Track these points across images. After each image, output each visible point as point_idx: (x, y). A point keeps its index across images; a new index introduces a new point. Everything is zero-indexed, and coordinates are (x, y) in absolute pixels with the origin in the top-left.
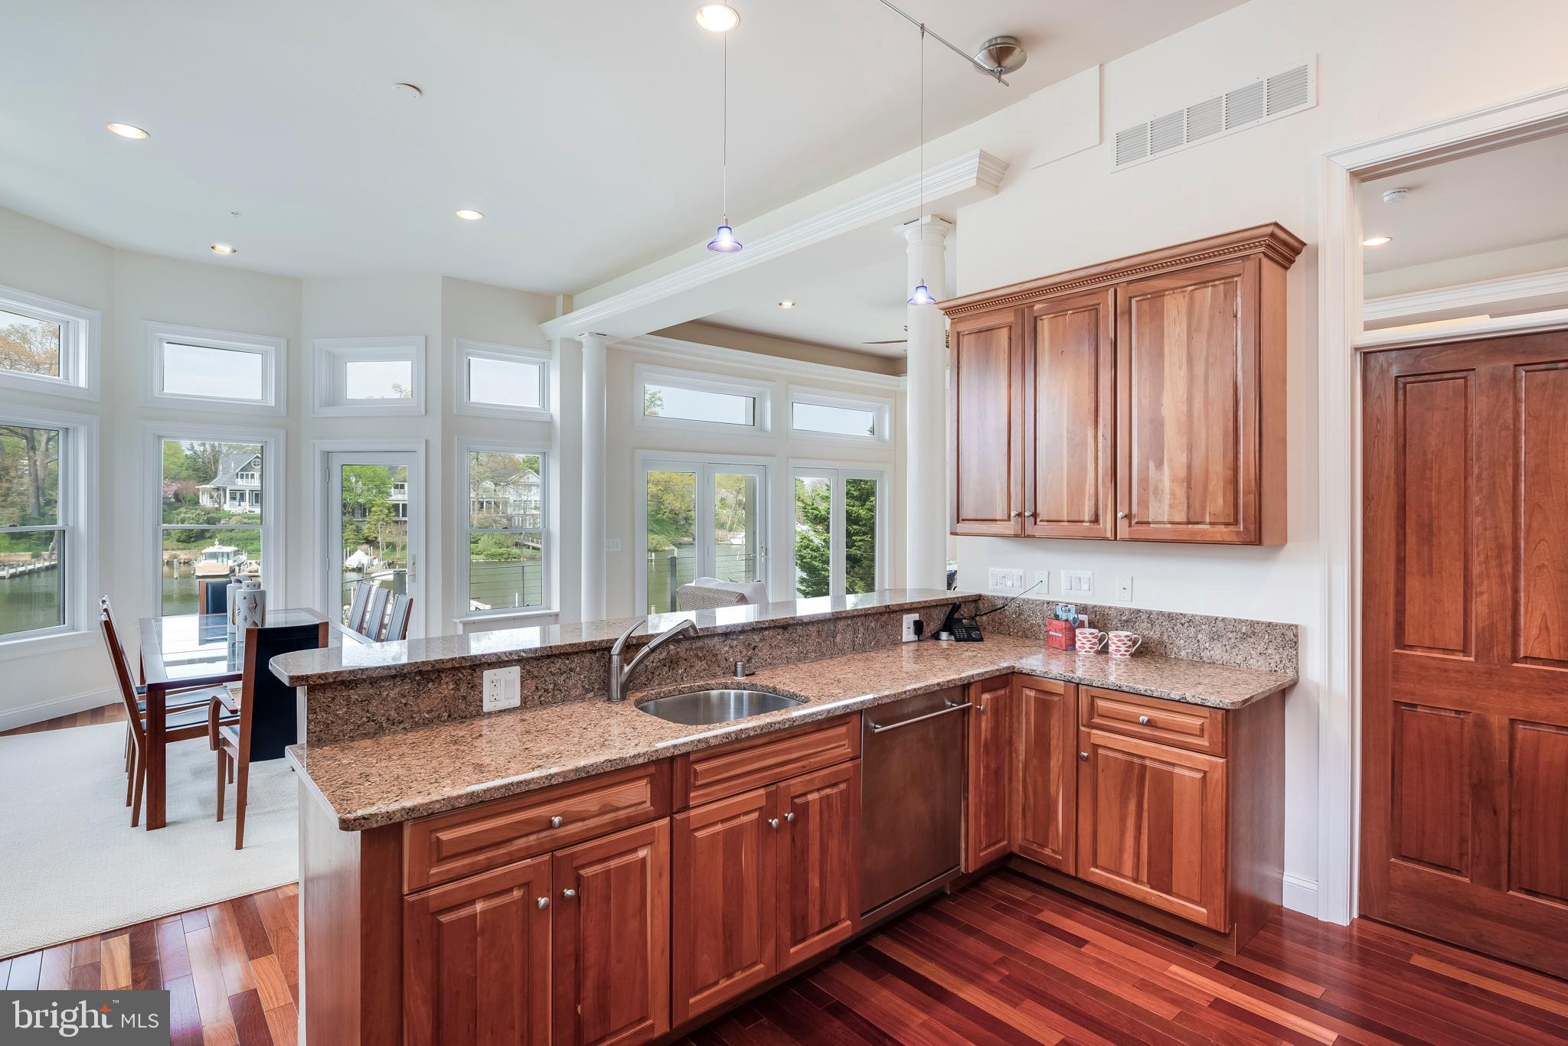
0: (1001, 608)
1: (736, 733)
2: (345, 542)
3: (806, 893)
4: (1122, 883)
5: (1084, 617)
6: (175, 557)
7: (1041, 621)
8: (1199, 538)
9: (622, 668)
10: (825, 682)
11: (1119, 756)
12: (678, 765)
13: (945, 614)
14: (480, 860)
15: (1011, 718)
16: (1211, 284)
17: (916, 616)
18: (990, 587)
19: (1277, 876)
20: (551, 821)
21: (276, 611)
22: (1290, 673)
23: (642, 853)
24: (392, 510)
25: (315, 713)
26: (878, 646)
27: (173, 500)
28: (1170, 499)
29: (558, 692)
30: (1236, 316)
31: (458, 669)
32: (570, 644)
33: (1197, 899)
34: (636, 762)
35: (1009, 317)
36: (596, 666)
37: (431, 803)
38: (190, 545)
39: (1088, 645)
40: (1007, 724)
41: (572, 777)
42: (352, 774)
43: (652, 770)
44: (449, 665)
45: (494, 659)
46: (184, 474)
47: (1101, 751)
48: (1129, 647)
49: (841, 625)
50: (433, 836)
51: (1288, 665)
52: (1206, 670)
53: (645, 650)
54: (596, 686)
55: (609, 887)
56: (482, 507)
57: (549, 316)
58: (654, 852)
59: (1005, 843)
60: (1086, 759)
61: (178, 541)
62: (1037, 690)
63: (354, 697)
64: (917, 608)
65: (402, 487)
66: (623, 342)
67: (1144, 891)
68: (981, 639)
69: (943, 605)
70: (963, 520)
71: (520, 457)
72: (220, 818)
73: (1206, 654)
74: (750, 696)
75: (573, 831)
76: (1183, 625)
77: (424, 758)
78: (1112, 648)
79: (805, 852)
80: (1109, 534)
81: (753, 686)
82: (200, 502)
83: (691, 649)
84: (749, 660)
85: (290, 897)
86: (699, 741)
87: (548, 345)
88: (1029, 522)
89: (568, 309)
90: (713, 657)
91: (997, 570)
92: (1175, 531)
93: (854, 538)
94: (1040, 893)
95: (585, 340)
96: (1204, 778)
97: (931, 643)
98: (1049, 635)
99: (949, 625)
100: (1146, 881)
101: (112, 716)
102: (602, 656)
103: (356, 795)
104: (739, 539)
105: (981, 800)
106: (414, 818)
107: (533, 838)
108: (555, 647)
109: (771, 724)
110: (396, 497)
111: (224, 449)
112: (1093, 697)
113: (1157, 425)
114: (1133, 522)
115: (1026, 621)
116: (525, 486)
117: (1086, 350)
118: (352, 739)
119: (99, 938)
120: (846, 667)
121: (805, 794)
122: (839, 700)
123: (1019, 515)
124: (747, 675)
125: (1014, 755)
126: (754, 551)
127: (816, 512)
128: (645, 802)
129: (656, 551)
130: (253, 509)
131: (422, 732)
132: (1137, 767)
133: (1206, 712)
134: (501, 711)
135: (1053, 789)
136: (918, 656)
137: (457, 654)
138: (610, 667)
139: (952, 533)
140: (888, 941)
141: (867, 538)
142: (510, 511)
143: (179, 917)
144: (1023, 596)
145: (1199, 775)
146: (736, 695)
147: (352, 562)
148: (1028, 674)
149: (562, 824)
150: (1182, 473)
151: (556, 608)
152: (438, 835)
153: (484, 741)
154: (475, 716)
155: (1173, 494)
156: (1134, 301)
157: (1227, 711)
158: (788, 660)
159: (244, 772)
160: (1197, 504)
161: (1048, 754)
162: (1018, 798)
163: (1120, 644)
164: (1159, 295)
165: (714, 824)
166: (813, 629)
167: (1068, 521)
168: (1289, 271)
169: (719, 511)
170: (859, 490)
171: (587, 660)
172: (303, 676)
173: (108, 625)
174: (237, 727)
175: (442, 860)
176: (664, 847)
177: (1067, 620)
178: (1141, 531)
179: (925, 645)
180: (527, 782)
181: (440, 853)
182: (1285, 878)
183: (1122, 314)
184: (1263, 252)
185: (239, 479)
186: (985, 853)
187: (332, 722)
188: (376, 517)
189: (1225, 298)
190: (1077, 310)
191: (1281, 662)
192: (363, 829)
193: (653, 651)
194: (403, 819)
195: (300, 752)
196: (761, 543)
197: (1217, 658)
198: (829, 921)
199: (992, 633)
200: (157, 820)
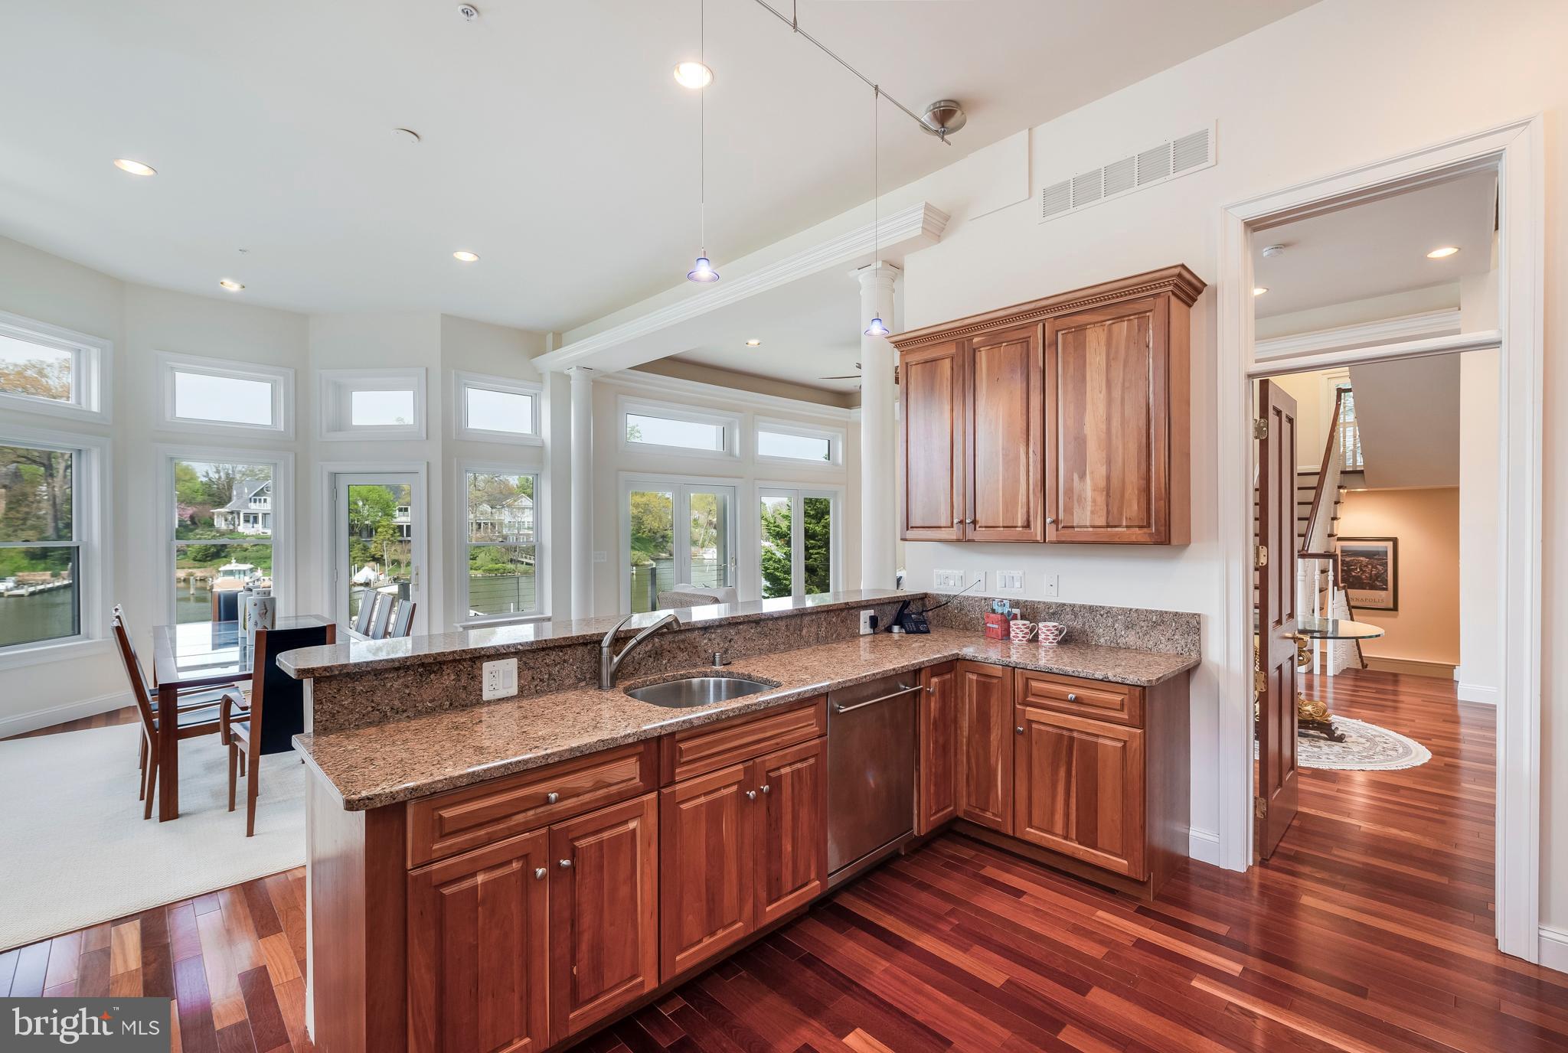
0: (944, 604)
1: (717, 714)
2: (352, 560)
3: (780, 857)
4: (1054, 841)
5: (1016, 611)
6: (192, 574)
7: (979, 616)
8: (1117, 540)
9: (611, 659)
10: (794, 669)
11: (1050, 729)
12: (665, 742)
13: (896, 611)
14: (480, 836)
15: (956, 698)
16: (1126, 318)
17: (871, 612)
18: (935, 586)
19: (1185, 831)
20: (548, 797)
21: (287, 618)
22: (1194, 655)
23: (632, 825)
24: (396, 531)
25: (321, 703)
26: (839, 638)
27: (189, 523)
28: (1092, 506)
29: (553, 681)
30: (1148, 346)
31: (459, 661)
32: (564, 638)
33: (1119, 852)
34: (626, 742)
35: (951, 349)
36: (588, 658)
37: (433, 782)
38: (205, 564)
39: (1021, 635)
40: (953, 704)
41: (567, 756)
42: (358, 757)
43: (641, 748)
44: (451, 658)
45: (493, 652)
46: (200, 498)
47: (1034, 726)
48: (1056, 635)
49: (807, 620)
50: (436, 813)
51: (1192, 648)
52: (1122, 655)
53: (633, 642)
54: (588, 676)
55: (602, 857)
56: (480, 528)
57: (541, 352)
58: (643, 824)
59: (952, 808)
60: (1022, 733)
61: (195, 560)
62: (979, 674)
63: (359, 688)
64: (872, 605)
65: (406, 510)
66: (608, 376)
67: (1074, 847)
68: (928, 632)
69: (894, 603)
70: (912, 527)
71: (514, 481)
72: (232, 808)
73: (1122, 641)
74: (728, 682)
75: (567, 806)
76: (1102, 615)
77: (427, 742)
78: (1041, 637)
79: (779, 819)
80: (1039, 538)
81: (730, 674)
82: (215, 524)
83: (674, 642)
84: (726, 652)
85: (299, 879)
86: (684, 722)
87: (539, 378)
88: (969, 528)
89: (558, 344)
90: (693, 649)
91: (941, 571)
92: (1096, 534)
93: (811, 551)
94: (982, 852)
95: (573, 372)
96: (1124, 747)
97: (885, 635)
98: (987, 627)
99: (900, 620)
100: (1074, 838)
101: (127, 718)
102: (593, 649)
103: (360, 778)
104: (711, 554)
105: (931, 771)
106: (418, 797)
107: (531, 813)
108: (550, 640)
109: (748, 706)
110: (401, 519)
111: (238, 476)
112: (1027, 679)
113: (1080, 441)
114: (1060, 527)
115: (966, 615)
116: (519, 508)
117: (1018, 377)
118: (358, 727)
119: (109, 925)
120: (811, 656)
121: (778, 768)
122: (808, 684)
123: (961, 522)
124: (724, 665)
125: (959, 732)
126: (725, 561)
127: (778, 529)
128: (635, 778)
129: (636, 565)
130: (266, 531)
131: (424, 720)
132: (1066, 739)
133: (1126, 690)
134: (499, 700)
135: (993, 760)
136: (874, 646)
137: (458, 648)
138: (600, 658)
139: (902, 539)
140: (851, 898)
141: (823, 551)
142: (505, 531)
143: (190, 901)
144: (964, 594)
145: (1120, 745)
146: (715, 682)
147: (359, 577)
148: (971, 660)
149: (558, 800)
150: (1102, 483)
151: (548, 613)
152: (440, 812)
153: (484, 726)
154: (475, 705)
155: (1094, 501)
156: (1060, 334)
157: (1144, 688)
158: (761, 652)
159: (254, 765)
160: (1115, 510)
161: (989, 730)
162: (963, 768)
163: (1048, 633)
164: (1081, 329)
165: (698, 796)
166: (782, 624)
167: (1004, 527)
168: (1192, 308)
169: (693, 529)
170: (815, 510)
171: (580, 652)
172: (309, 669)
173: (120, 631)
174: (248, 723)
175: (444, 836)
176: (652, 819)
177: (1002, 614)
178: (1067, 535)
179: (880, 637)
180: (526, 762)
181: (442, 829)
182: (1190, 834)
183: (1050, 345)
184: (1171, 291)
185: (252, 504)
186: (935, 817)
187: (338, 712)
188: (382, 537)
189: (1139, 330)
190: (1011, 342)
191: (1186, 645)
192: (368, 808)
193: (639, 643)
194: (406, 799)
195: (307, 740)
196: (731, 554)
197: (1131, 643)
198: (800, 881)
199: (936, 626)
200: (170, 812)
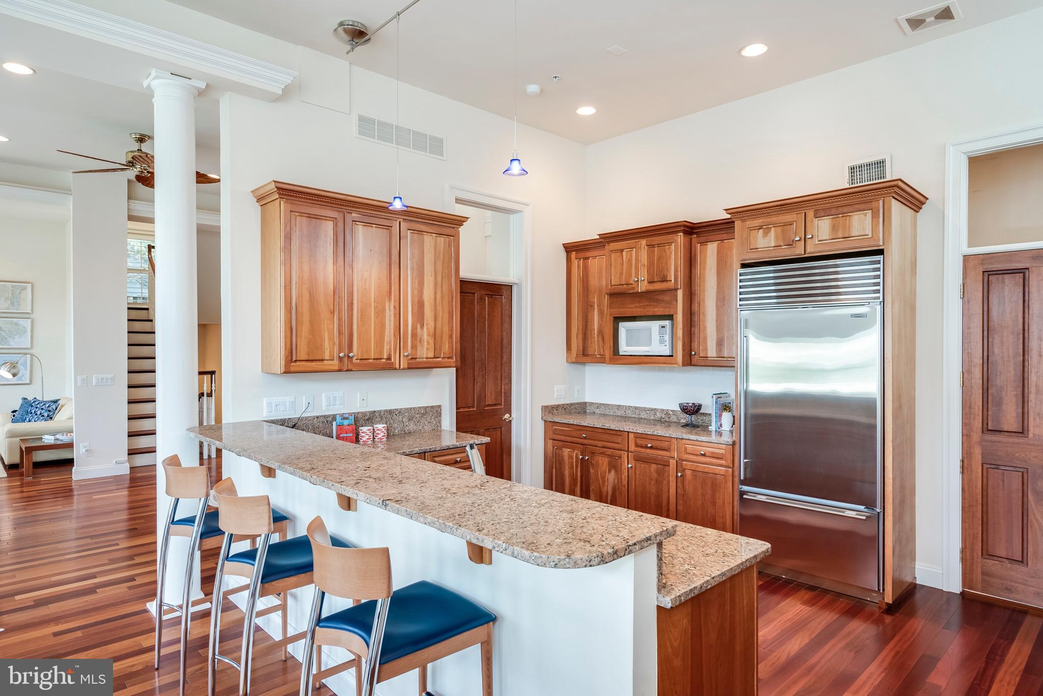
8: (438, 365)
28: (427, 345)
30: (452, 256)
35: (335, 215)
39: (367, 437)
70: (296, 361)
73: (407, 429)
80: (397, 366)
88: (349, 360)
91: (272, 400)
92: (429, 362)
113: (420, 306)
150: (432, 331)
155: (428, 342)
156: (409, 232)
160: (438, 348)
164: (421, 233)
167: (373, 359)
190: (379, 226)
191: (436, 424)
197: (411, 430)
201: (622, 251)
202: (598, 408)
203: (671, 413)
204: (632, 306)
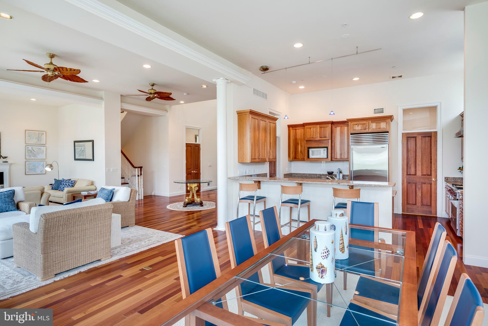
70: (252, 159)
114: (269, 159)
167: (263, 159)
190: (264, 121)
201: (311, 128)
202: (296, 174)
203: (322, 175)
204: (314, 144)
